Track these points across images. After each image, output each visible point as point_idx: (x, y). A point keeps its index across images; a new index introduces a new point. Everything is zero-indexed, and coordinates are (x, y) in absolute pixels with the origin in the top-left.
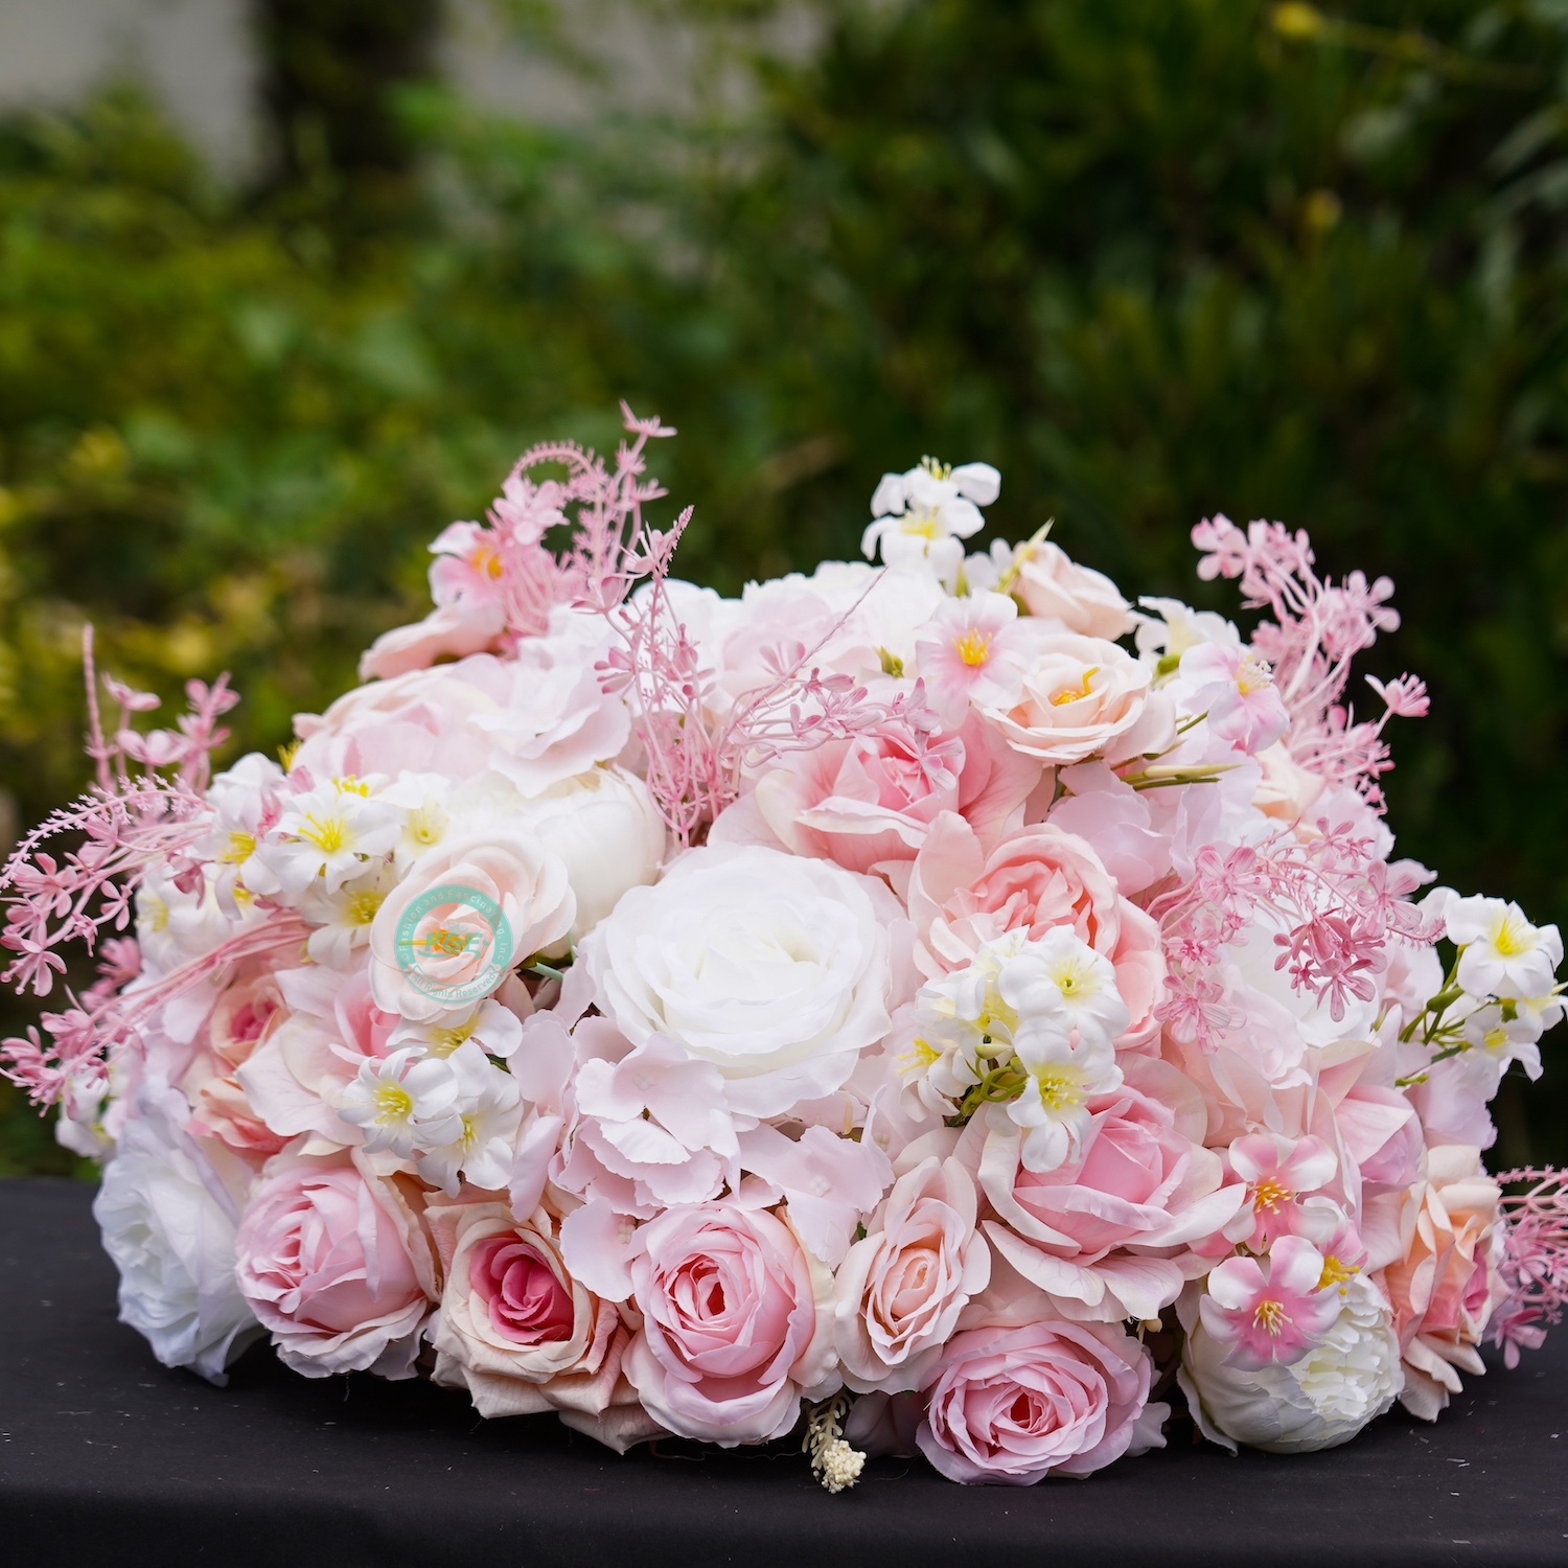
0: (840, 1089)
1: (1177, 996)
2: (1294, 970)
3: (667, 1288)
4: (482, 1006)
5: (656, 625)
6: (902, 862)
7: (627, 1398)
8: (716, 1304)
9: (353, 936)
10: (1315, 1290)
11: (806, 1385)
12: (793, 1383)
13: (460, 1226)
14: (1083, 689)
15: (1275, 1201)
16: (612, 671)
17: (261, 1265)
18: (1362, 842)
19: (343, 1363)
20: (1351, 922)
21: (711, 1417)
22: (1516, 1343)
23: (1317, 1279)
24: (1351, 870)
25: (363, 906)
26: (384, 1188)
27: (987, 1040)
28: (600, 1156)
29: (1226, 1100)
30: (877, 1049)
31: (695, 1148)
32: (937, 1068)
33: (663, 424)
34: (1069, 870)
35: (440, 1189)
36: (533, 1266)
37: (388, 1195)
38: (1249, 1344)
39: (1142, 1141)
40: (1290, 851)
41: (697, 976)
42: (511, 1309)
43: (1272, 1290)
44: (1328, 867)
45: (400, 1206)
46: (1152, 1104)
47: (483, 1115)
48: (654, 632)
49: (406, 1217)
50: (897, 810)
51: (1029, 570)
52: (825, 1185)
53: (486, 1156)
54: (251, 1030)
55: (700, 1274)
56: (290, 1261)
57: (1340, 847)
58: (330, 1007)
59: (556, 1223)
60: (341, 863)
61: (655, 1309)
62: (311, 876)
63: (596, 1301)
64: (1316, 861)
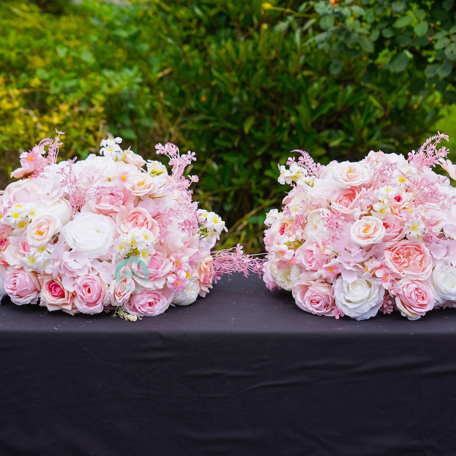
0: (107, 253)
1: (161, 235)
2: (182, 229)
3: (81, 289)
4: (47, 244)
5: (70, 175)
6: (113, 213)
7: (74, 307)
8: (89, 291)
9: (20, 230)
10: (185, 278)
11: (104, 304)
12: (102, 303)
13: (44, 280)
14: (143, 183)
15: (179, 264)
16: (63, 183)
17: (9, 287)
18: (192, 207)
19: (24, 303)
20: (191, 220)
21: (89, 310)
22: (216, 279)
23: (186, 277)
24: (190, 212)
25: (21, 225)
26: (30, 273)
27: (132, 246)
28: (67, 268)
29: (170, 250)
30: (112, 246)
31: (83, 266)
32: (123, 250)
33: (63, 132)
34: (143, 214)
35: (39, 274)
36: (57, 286)
37: (31, 275)
38: (175, 288)
39: (157, 259)
40: (179, 208)
41: (81, 235)
42: (54, 293)
43: (178, 279)
44: (186, 211)
45: (33, 276)
46: (158, 253)
47: (47, 262)
48: (70, 176)
49: (34, 278)
50: (112, 205)
51: (128, 156)
52: (106, 270)
53: (48, 268)
54: (3, 244)
55: (86, 286)
56: (14, 286)
57: (188, 208)
58: (18, 243)
59: (61, 280)
60: (18, 219)
61: (79, 293)
62: (14, 222)
63: (68, 292)
64: (184, 210)
